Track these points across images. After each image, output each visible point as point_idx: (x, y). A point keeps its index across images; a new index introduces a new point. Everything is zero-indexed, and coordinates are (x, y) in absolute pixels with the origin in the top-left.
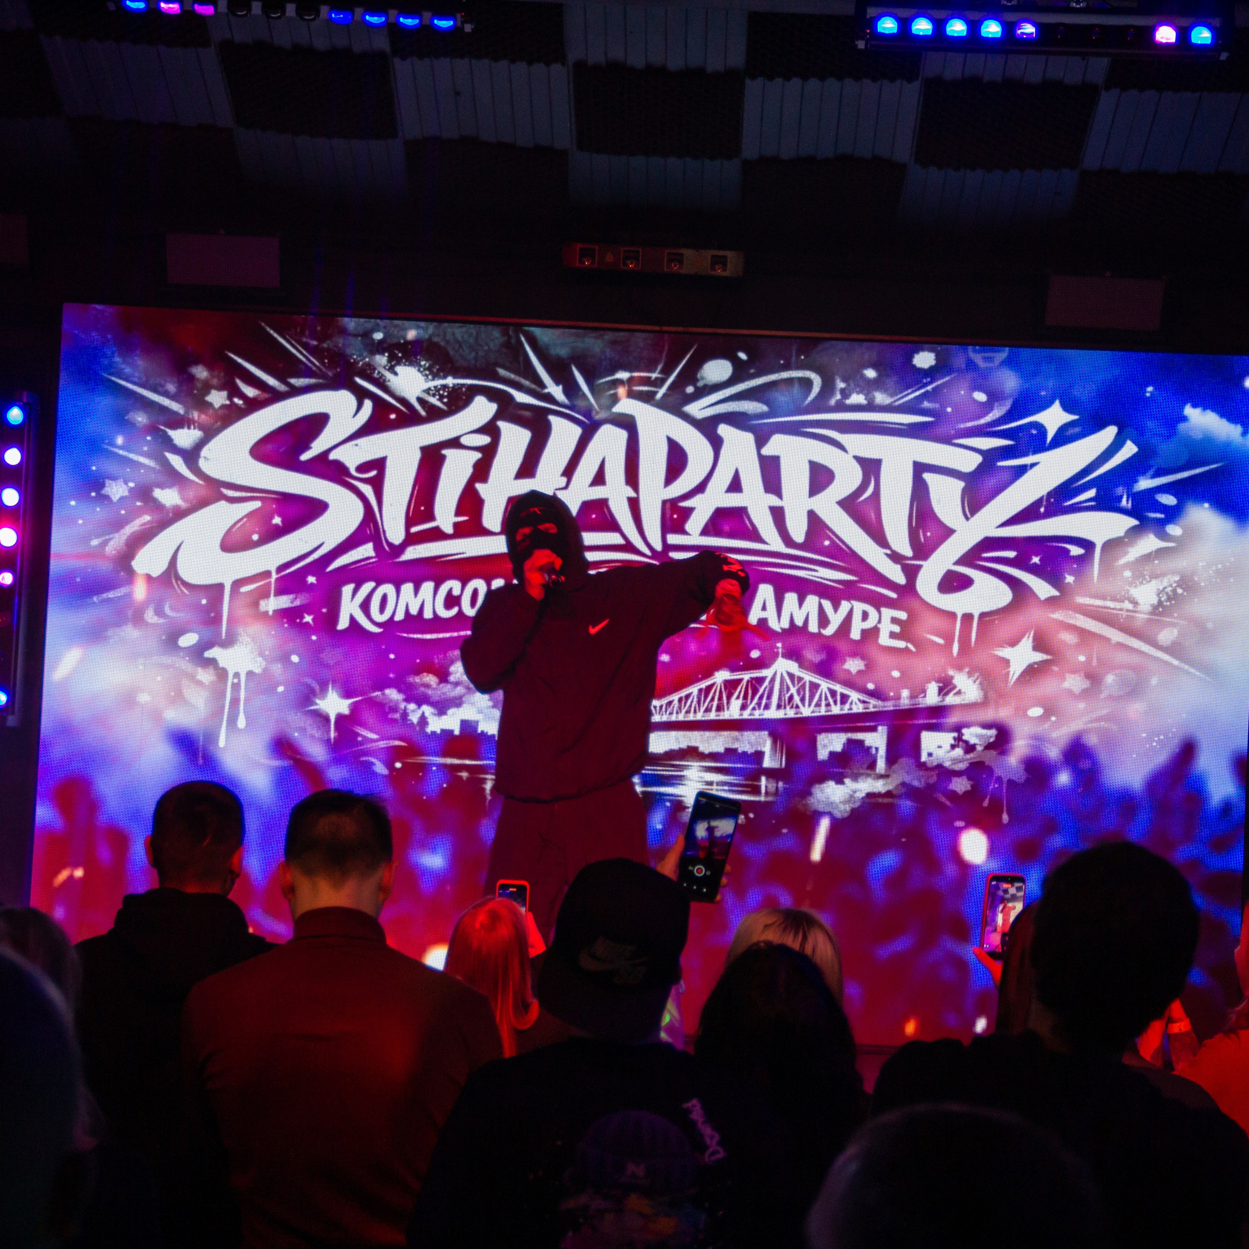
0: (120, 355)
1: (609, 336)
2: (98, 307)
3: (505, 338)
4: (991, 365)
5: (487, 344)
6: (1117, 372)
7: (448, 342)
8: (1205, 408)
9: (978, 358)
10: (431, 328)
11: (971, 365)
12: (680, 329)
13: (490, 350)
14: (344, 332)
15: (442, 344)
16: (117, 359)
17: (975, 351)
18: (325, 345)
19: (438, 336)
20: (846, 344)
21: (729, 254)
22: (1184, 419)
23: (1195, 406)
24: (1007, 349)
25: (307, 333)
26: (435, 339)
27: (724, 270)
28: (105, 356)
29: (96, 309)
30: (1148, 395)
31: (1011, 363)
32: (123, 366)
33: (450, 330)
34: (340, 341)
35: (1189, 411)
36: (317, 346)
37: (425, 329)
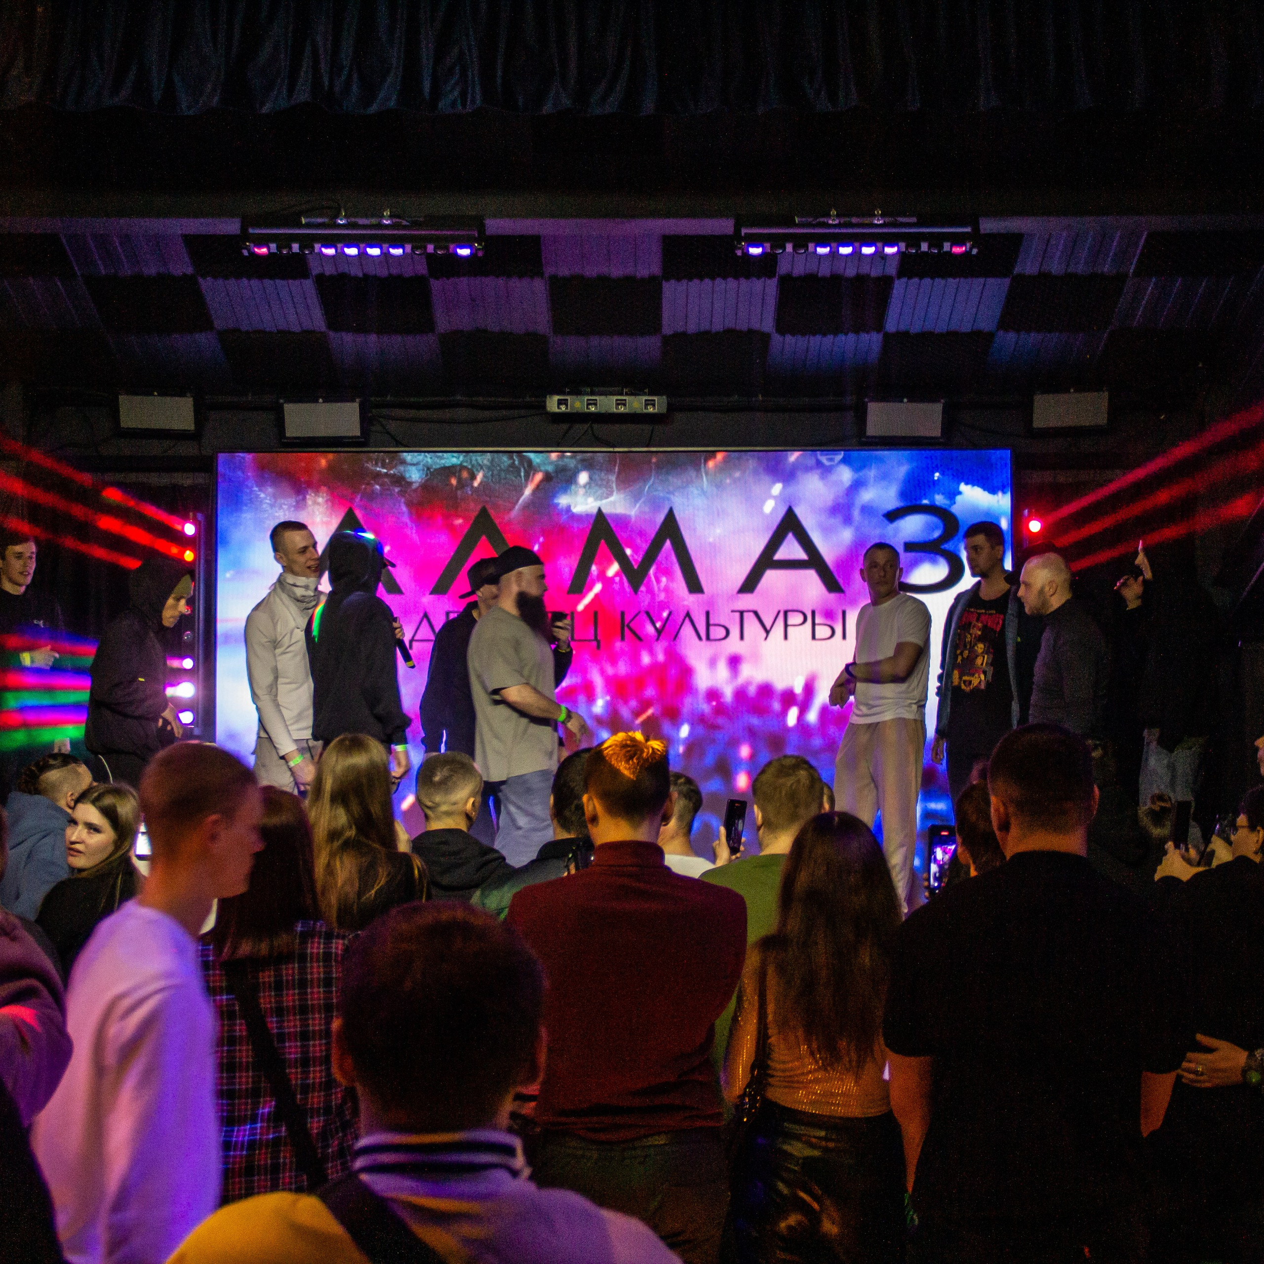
0: (257, 486)
1: (579, 456)
2: (241, 455)
3: (511, 461)
4: (832, 463)
5: (499, 465)
6: (915, 464)
7: (473, 466)
8: (973, 485)
9: (824, 459)
10: (461, 458)
11: (819, 464)
12: (626, 449)
13: (501, 470)
14: (403, 462)
15: (470, 467)
16: (256, 489)
17: (821, 455)
18: (392, 472)
19: (467, 462)
20: (736, 454)
21: (656, 398)
22: (960, 493)
23: (967, 484)
24: (842, 453)
25: (380, 464)
26: (465, 464)
27: (654, 409)
28: (247, 487)
29: (240, 456)
30: (936, 478)
31: (845, 461)
32: (259, 493)
33: (474, 458)
34: (401, 468)
35: (963, 487)
36: (386, 473)
37: (458, 458)
